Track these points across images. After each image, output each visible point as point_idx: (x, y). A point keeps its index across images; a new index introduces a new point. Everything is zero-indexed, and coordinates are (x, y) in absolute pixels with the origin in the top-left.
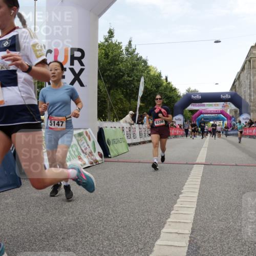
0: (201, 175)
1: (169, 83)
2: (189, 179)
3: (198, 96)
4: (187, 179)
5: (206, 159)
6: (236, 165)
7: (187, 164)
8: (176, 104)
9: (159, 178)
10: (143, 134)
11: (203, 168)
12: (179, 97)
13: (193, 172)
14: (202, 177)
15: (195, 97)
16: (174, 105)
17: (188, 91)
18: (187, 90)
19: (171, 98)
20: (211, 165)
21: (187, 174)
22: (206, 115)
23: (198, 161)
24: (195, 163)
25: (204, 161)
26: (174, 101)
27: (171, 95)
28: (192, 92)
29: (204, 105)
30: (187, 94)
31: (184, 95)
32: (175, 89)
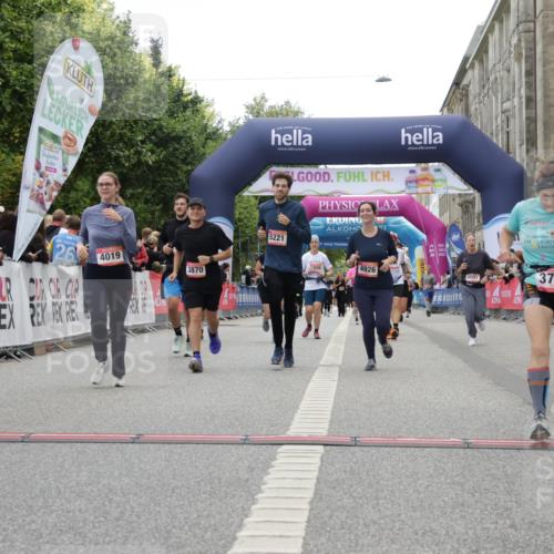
0: (310, 494)
1: (170, 74)
2: (256, 514)
3: (297, 133)
4: (246, 513)
5: (331, 422)
6: (468, 446)
7: (245, 442)
8: (201, 170)
9: (116, 513)
10: (49, 309)
11: (316, 461)
12: (213, 135)
13: (272, 480)
14: (311, 503)
15: (284, 140)
16: (188, 173)
17: (255, 109)
18: (250, 109)
19: (178, 139)
20: (355, 443)
21: (248, 488)
22: (335, 220)
23: (297, 428)
24: (282, 436)
25: (322, 430)
26: (192, 157)
27: (177, 126)
28: (271, 114)
29: (325, 177)
30: (248, 124)
31: (235, 130)
32: (196, 101)
